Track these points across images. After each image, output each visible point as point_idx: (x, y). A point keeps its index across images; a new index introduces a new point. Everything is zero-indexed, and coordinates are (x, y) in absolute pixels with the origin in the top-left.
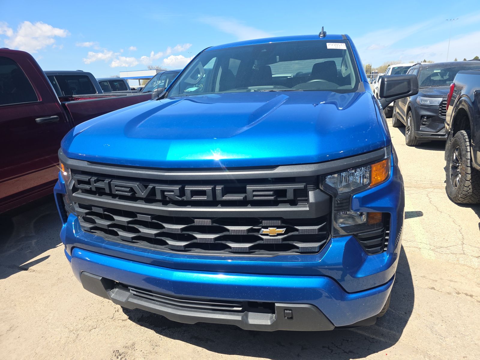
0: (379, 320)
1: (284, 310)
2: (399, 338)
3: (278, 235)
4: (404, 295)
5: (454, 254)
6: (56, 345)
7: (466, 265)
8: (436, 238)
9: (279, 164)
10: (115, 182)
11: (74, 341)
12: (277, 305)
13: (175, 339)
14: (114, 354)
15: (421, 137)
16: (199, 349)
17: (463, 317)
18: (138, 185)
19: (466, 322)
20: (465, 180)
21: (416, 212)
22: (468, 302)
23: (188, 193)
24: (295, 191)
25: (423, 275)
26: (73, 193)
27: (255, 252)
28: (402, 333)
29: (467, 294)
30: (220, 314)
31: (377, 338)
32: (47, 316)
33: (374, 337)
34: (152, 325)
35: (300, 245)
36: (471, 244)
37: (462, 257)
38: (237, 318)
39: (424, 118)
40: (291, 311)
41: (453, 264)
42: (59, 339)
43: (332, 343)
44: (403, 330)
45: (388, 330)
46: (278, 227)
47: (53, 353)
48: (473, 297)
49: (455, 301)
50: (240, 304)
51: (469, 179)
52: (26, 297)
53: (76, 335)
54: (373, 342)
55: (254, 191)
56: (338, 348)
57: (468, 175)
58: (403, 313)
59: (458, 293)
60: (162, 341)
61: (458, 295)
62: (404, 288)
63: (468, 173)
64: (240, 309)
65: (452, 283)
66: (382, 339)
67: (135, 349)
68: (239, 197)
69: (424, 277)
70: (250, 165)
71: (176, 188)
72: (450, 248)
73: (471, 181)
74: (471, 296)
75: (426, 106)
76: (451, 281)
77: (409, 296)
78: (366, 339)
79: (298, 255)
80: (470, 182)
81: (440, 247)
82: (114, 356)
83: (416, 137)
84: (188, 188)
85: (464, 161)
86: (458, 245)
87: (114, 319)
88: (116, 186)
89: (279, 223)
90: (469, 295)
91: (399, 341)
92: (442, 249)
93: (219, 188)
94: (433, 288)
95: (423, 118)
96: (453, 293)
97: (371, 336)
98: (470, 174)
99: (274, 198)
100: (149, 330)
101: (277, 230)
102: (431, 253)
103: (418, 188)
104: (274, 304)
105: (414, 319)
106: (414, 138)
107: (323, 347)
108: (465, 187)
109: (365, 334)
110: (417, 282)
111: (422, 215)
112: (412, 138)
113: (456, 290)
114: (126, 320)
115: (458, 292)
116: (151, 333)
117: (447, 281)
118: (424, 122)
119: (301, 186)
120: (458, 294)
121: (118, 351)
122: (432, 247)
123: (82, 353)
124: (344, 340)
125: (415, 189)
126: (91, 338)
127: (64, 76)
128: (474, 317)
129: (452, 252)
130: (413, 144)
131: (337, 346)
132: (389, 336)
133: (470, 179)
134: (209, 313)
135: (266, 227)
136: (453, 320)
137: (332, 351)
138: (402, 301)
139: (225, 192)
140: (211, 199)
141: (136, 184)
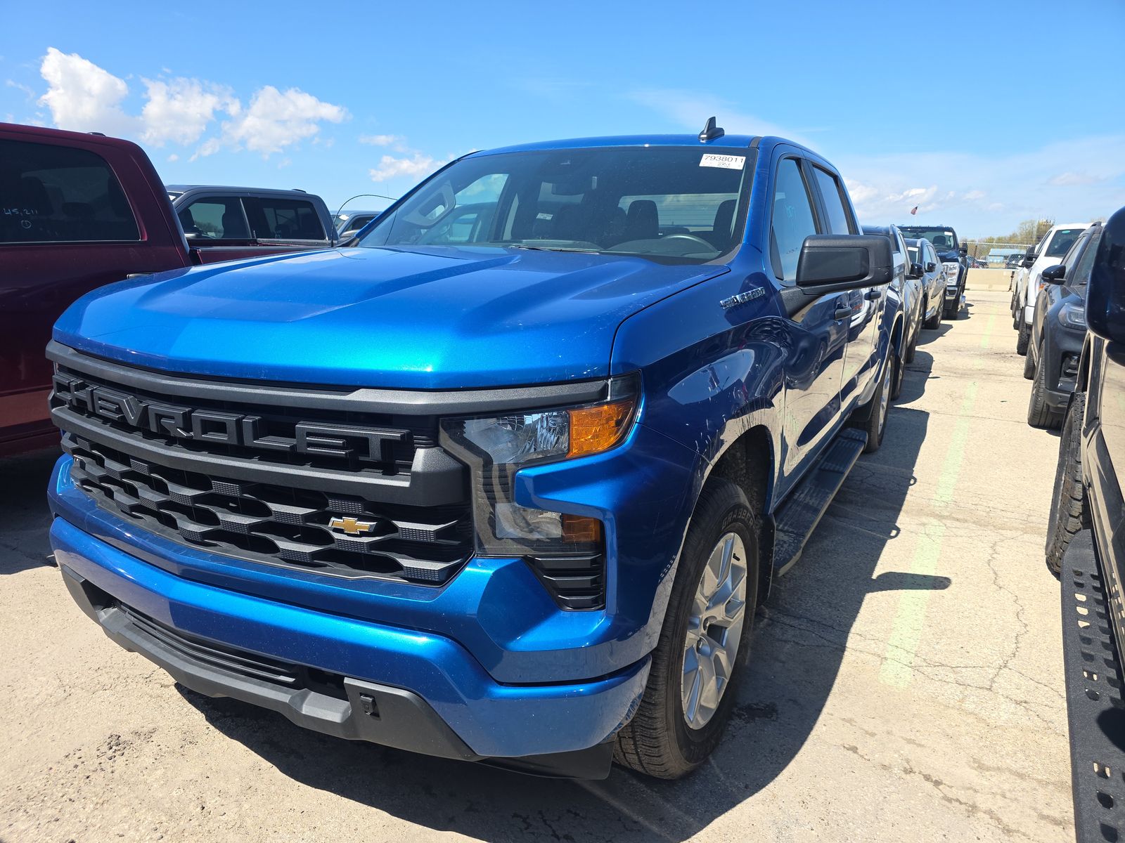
0: (675, 788)
1: (361, 694)
2: (694, 834)
3: (363, 534)
4: (772, 750)
5: (964, 685)
6: (22, 704)
7: (976, 715)
8: (943, 644)
9: (358, 383)
10: (102, 392)
11: (57, 704)
12: (347, 681)
13: (231, 738)
14: (108, 741)
15: (1059, 406)
16: (266, 764)
17: (879, 822)
18: (127, 401)
19: (879, 836)
20: (1068, 516)
21: (936, 578)
22: (920, 794)
23: (197, 426)
24: (385, 442)
25: (849, 715)
26: (53, 408)
27: (326, 566)
28: (708, 824)
29: (927, 778)
30: (255, 684)
31: (646, 823)
32: (39, 651)
33: (641, 819)
34: (208, 705)
35: (407, 562)
36: (1023, 671)
37: (978, 695)
38: (283, 696)
39: (1071, 359)
40: (370, 699)
41: (942, 707)
42: (33, 695)
43: (540, 812)
44: (713, 820)
45: (680, 813)
46: (361, 518)
47: (9, 717)
48: (941, 787)
49: (887, 787)
50: (291, 670)
51: (1077, 515)
52: (25, 612)
53: (66, 694)
54: (632, 830)
55: (310, 434)
56: (546, 824)
57: (1074, 501)
58: (742, 786)
59: (909, 771)
60: (206, 737)
61: (904, 776)
62: (782, 736)
63: (1075, 497)
64: (291, 680)
65: (908, 747)
66: (655, 829)
67: (152, 739)
68: (282, 443)
69: (850, 721)
70: (307, 381)
71: (180, 411)
72: (964, 670)
73: (1081, 517)
74: (937, 783)
75: (1080, 328)
76: (910, 741)
77: (782, 753)
78: (620, 820)
79: (403, 583)
80: (1081, 522)
81: (937, 664)
82: (106, 743)
83: (1048, 406)
84: (200, 414)
85: (1072, 468)
86: (989, 667)
87: (148, 680)
88: (100, 399)
89: (358, 507)
90: (934, 779)
91: (690, 840)
92: (941, 670)
93: (248, 420)
94: (854, 749)
95: (1067, 359)
96: (896, 769)
97: (635, 817)
98: (1079, 501)
99: (346, 454)
100: (198, 712)
101: (359, 522)
102: (907, 674)
103: (984, 525)
104: (343, 678)
105: (758, 802)
106: (1045, 408)
107: (515, 815)
108: (1068, 532)
109: (625, 809)
110: (824, 728)
111: (945, 587)
112: (1040, 406)
113: (908, 763)
114: (167, 686)
115: (911, 769)
116: (196, 717)
117: (901, 739)
118: (1069, 368)
119: (395, 434)
120: (906, 773)
121: (119, 737)
122: (918, 661)
123: (56, 728)
124: (569, 811)
125: (973, 526)
126: (88, 705)
127: (261, 199)
128: (907, 828)
129: (961, 680)
130: (1042, 422)
131: (545, 821)
132: (675, 825)
133: (1081, 514)
134: (237, 678)
135: (339, 516)
136: (851, 824)
137: (529, 826)
138: (759, 760)
139: (260, 431)
140: (235, 442)
141: (124, 398)
